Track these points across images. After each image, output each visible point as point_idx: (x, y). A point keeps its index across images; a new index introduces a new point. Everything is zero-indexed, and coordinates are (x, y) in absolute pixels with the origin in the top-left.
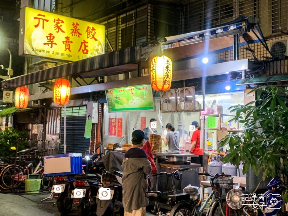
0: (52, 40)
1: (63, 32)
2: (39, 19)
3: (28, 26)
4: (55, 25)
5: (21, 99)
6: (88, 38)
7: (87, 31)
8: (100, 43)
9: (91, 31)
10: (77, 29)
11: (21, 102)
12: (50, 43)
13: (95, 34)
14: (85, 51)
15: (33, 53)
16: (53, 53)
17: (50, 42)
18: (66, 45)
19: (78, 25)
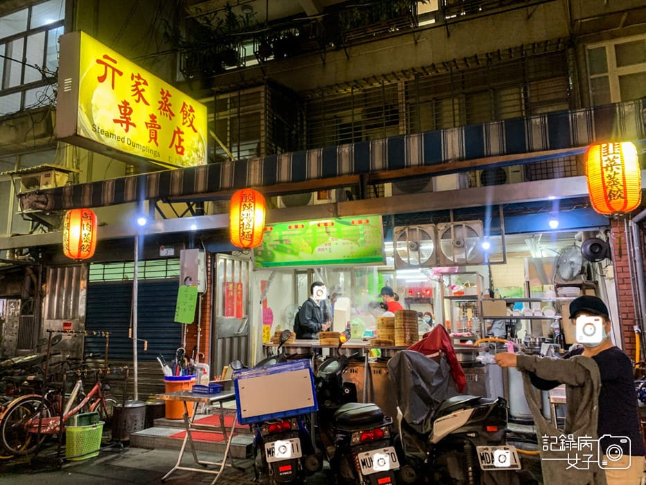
0: (127, 116)
1: (147, 104)
2: (107, 65)
3: (85, 75)
4: (133, 86)
5: (83, 236)
6: (184, 124)
7: (182, 111)
8: (200, 139)
9: (188, 112)
10: (168, 103)
11: (83, 243)
12: (124, 122)
13: (194, 120)
14: (180, 150)
15: (94, 137)
16: (129, 143)
17: (125, 120)
18: (150, 130)
19: (170, 96)
